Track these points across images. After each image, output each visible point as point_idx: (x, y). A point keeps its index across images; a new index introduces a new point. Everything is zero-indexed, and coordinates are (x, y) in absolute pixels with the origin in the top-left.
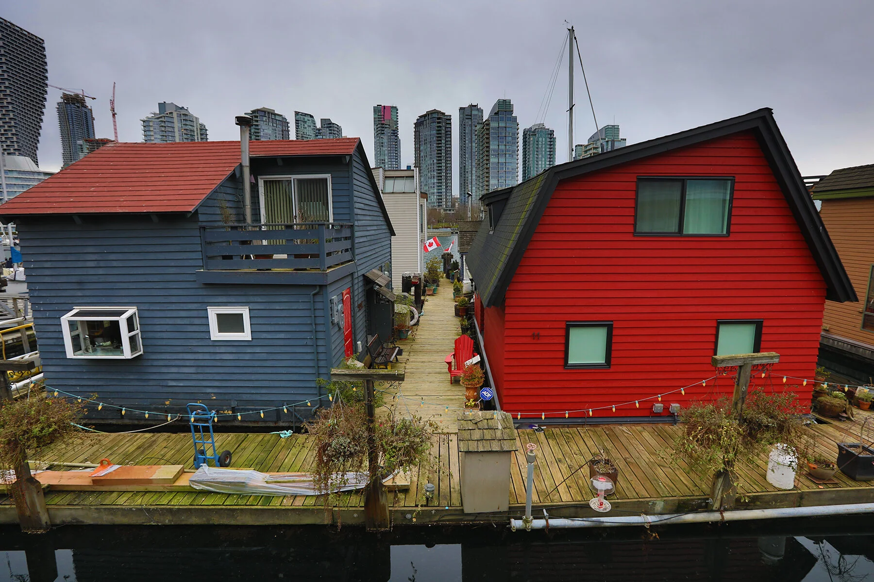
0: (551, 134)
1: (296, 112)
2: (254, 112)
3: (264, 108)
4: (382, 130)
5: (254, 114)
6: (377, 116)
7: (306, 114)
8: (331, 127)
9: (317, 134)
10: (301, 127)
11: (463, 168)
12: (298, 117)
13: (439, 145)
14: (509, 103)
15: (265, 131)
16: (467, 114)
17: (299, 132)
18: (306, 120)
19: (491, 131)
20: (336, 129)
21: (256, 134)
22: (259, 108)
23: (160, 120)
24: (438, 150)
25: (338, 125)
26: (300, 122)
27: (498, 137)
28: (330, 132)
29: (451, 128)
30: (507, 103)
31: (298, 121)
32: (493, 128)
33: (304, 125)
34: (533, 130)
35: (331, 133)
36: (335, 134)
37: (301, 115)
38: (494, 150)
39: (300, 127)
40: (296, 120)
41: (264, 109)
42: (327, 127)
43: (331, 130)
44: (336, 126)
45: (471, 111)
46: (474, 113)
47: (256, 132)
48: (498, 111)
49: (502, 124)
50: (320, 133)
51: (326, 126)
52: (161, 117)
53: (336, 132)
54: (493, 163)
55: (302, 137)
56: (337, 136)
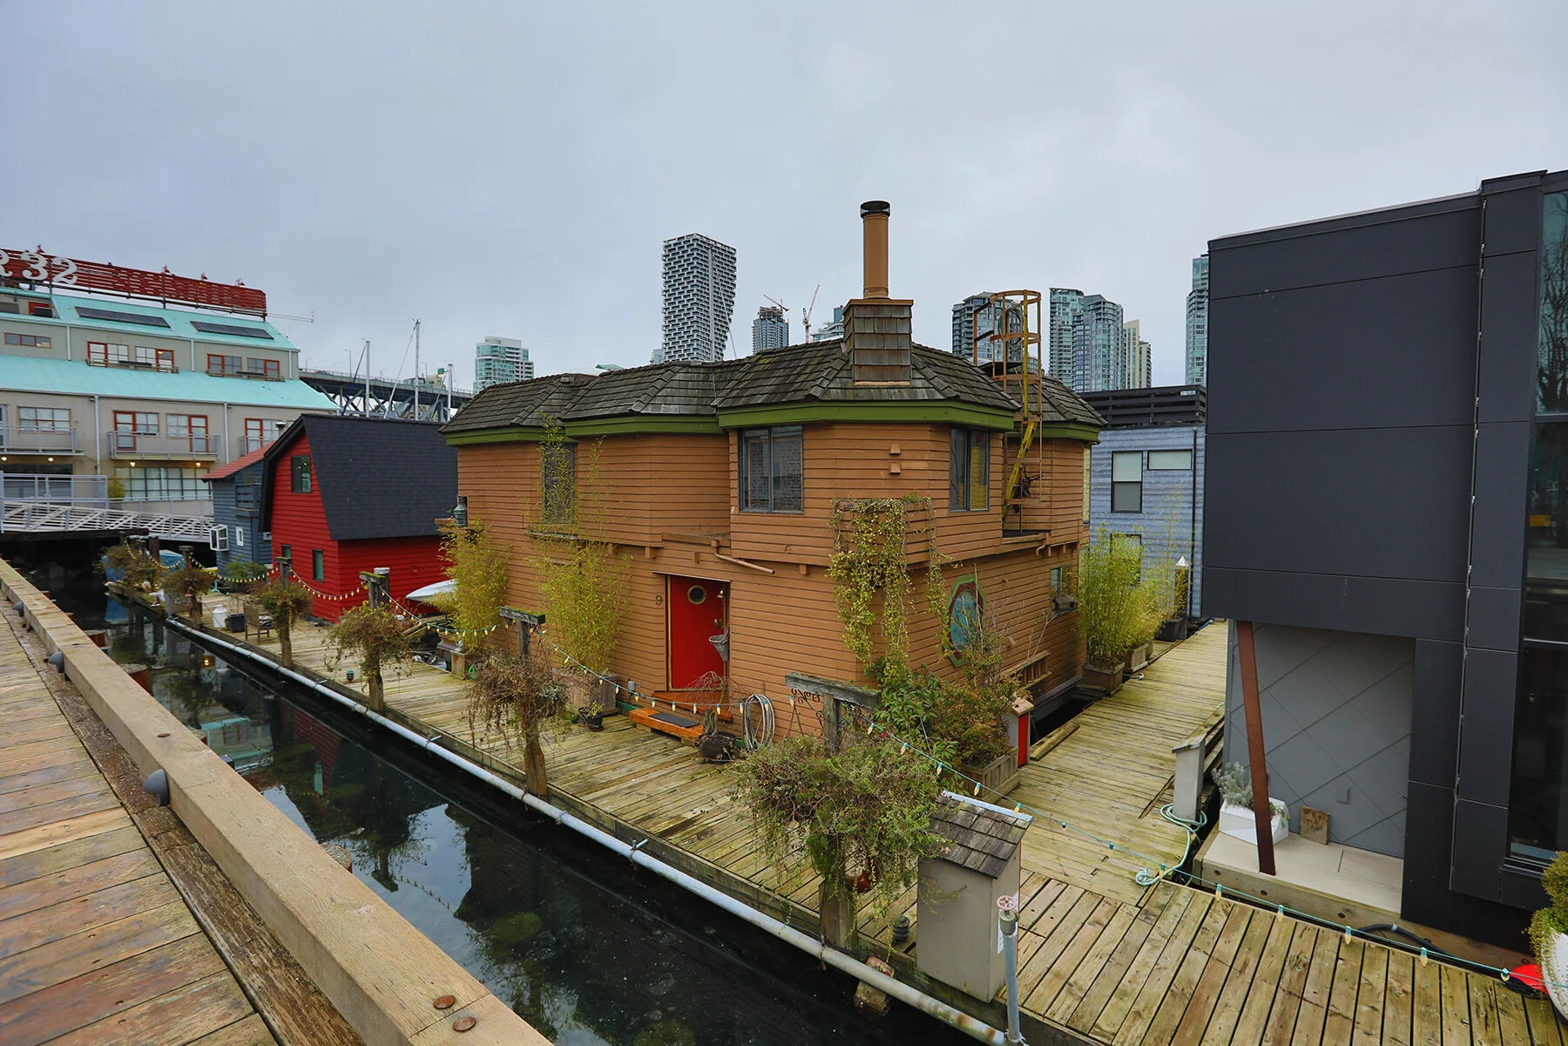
1: (1051, 289)
2: (967, 301)
3: (984, 292)
4: (1199, 303)
5: (967, 305)
6: (1199, 276)
7: (1069, 290)
8: (1100, 308)
9: (1075, 324)
10: (1059, 314)
12: (1054, 297)
15: (982, 329)
17: (1054, 323)
18: (1068, 300)
20: (1111, 311)
21: (969, 336)
22: (976, 294)
23: (833, 331)
25: (1114, 304)
26: (1057, 305)
28: (1099, 317)
31: (1055, 303)
33: (1064, 309)
35: (1100, 319)
36: (1108, 320)
37: (1061, 293)
39: (1057, 314)
40: (1052, 303)
41: (983, 296)
42: (1094, 310)
43: (1100, 314)
44: (1111, 306)
47: (968, 333)
50: (1080, 322)
51: (1091, 307)
52: (834, 328)
53: (1111, 317)
55: (1060, 330)
56: (1111, 322)
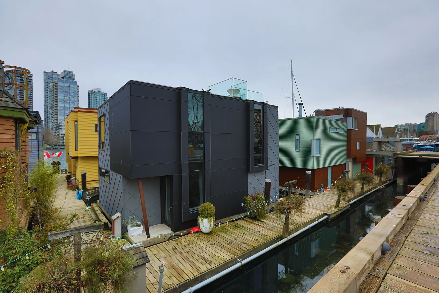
0: (104, 95)
11: (46, 108)
13: (22, 92)
14: (72, 73)
16: (49, 76)
19: (58, 87)
24: (20, 95)
27: (64, 91)
29: (32, 82)
30: (70, 73)
32: (60, 86)
34: (93, 91)
38: (61, 99)
45: (52, 75)
46: (54, 76)
48: (64, 77)
49: (66, 85)
54: (60, 107)
